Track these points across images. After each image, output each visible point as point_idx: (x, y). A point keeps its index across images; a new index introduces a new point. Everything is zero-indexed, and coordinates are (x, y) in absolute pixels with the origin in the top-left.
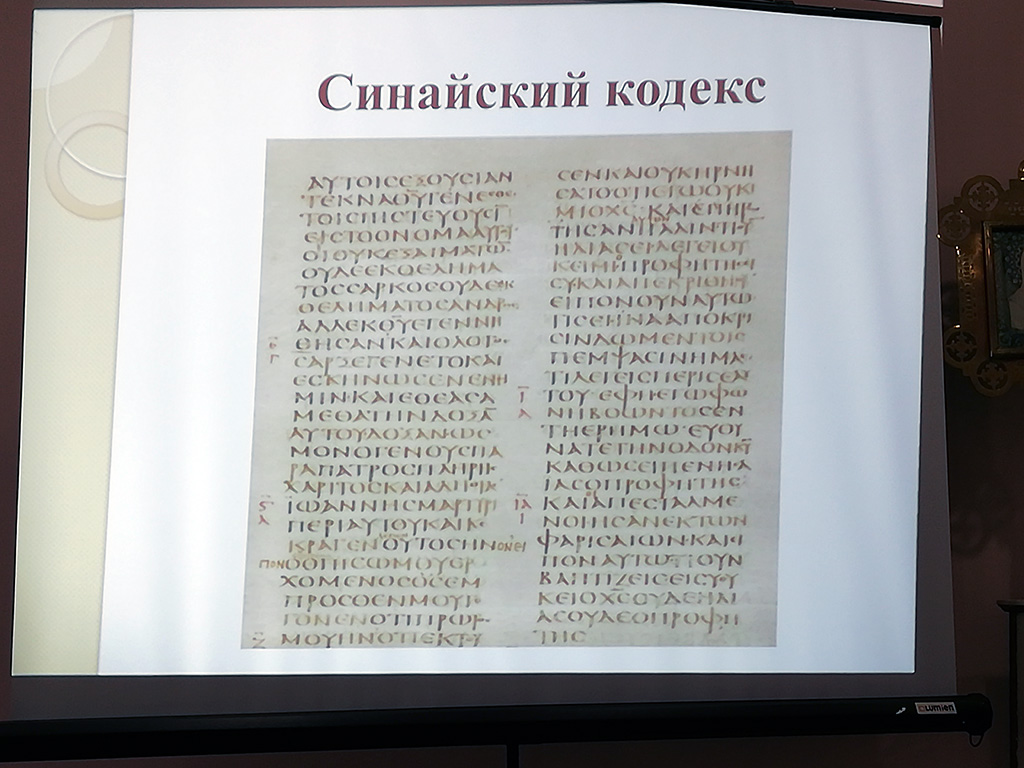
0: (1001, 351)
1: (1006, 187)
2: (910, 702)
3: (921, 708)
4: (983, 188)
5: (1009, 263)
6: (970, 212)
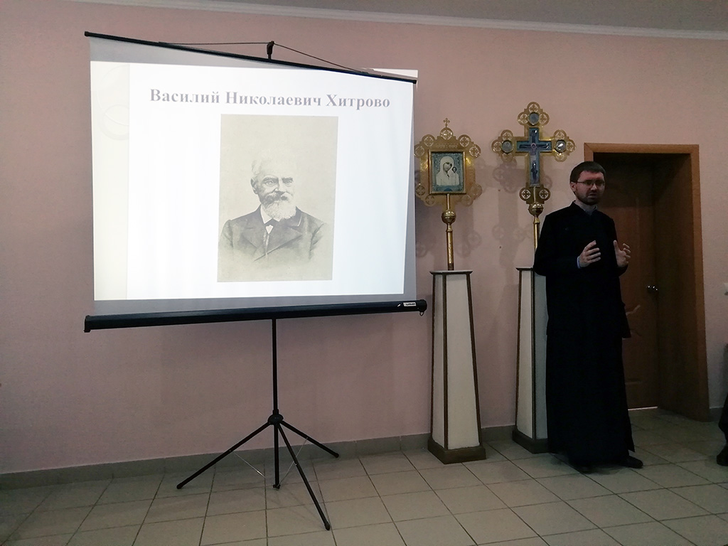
0: (433, 192)
1: (436, 139)
2: (402, 303)
3: (405, 304)
4: (429, 139)
5: (436, 164)
6: (424, 146)
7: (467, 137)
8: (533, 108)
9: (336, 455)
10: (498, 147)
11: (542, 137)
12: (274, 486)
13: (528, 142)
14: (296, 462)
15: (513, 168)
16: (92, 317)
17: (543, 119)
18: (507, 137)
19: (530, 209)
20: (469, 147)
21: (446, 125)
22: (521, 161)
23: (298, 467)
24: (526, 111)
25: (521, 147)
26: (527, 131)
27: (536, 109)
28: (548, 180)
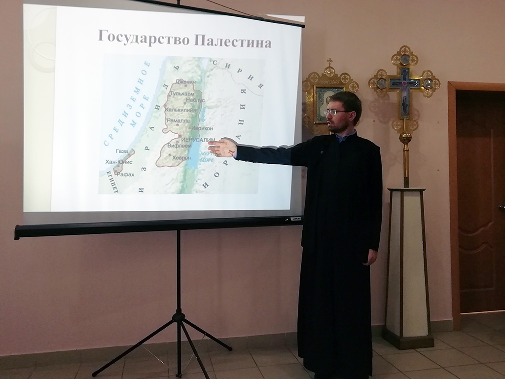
0: (317, 122)
1: (321, 76)
2: (289, 217)
3: (292, 219)
4: (314, 76)
5: (320, 97)
6: (310, 82)
7: (348, 75)
8: (405, 51)
9: (230, 349)
10: (374, 83)
11: (411, 76)
12: (177, 376)
13: (400, 79)
14: (196, 354)
15: (386, 101)
16: (21, 226)
17: (413, 60)
18: (381, 75)
19: (401, 138)
20: (349, 83)
21: (330, 64)
22: (394, 96)
23: (199, 359)
24: (399, 53)
25: (393, 84)
26: (399, 70)
27: (407, 51)
28: (416, 113)
